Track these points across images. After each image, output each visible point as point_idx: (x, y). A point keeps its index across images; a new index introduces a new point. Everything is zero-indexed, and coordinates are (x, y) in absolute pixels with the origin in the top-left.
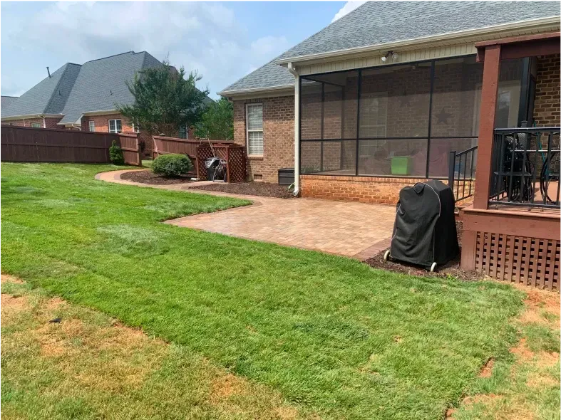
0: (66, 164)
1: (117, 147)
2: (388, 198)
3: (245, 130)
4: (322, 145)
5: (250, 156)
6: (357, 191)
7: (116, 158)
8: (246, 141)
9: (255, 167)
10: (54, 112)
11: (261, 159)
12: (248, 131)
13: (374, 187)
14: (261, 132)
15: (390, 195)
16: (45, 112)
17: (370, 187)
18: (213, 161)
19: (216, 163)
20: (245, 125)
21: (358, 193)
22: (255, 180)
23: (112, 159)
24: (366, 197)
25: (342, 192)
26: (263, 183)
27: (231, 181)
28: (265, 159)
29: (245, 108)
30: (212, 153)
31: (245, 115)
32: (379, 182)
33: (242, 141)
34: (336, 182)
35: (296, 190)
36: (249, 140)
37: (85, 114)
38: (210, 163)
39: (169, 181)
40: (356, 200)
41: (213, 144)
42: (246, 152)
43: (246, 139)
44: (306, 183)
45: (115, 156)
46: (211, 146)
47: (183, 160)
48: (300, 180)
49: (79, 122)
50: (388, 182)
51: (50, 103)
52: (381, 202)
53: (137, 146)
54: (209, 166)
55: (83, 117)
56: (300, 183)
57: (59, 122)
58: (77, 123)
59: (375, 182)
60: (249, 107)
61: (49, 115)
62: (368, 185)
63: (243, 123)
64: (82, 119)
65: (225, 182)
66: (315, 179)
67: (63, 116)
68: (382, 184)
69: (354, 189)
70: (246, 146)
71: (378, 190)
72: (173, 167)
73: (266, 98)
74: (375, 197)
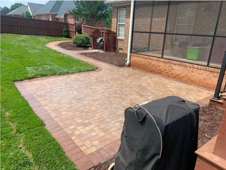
0: (41, 36)
1: (66, 29)
2: (179, 76)
3: (117, 23)
4: (150, 36)
5: (118, 38)
6: (161, 68)
7: (65, 34)
8: (117, 29)
9: (120, 44)
10: (54, 11)
11: (123, 40)
12: (118, 24)
13: (171, 67)
14: (124, 25)
15: (180, 74)
16: (51, 12)
17: (169, 66)
18: (100, 39)
19: (101, 40)
20: (117, 20)
21: (162, 69)
22: (120, 51)
23: (64, 34)
24: (166, 72)
25: (152, 67)
26: (123, 53)
27: (106, 51)
28: (125, 40)
29: (118, 11)
30: (101, 35)
31: (117, 15)
32: (175, 64)
33: (115, 29)
34: (150, 60)
35: (128, 62)
36: (119, 29)
37: (65, 13)
38: (98, 40)
39: (78, 48)
40: (160, 73)
41: (102, 30)
42: (117, 36)
43: (117, 28)
44: (133, 58)
45: (65, 33)
46: (101, 31)
47: (86, 38)
48: (130, 56)
49: (63, 17)
50: (181, 65)
51: (53, 8)
52: (174, 78)
53: (75, 29)
54: (98, 42)
55: (65, 14)
56: (130, 58)
57: (56, 16)
58: (62, 17)
59: (173, 64)
60: (120, 10)
61: (53, 13)
62: (168, 65)
63: (116, 19)
64: (64, 15)
65: (104, 51)
66: (139, 57)
67: (58, 14)
68: (177, 66)
69: (159, 66)
70: (117, 32)
71: (174, 70)
72: (81, 41)
73: (127, 6)
74: (171, 74)
